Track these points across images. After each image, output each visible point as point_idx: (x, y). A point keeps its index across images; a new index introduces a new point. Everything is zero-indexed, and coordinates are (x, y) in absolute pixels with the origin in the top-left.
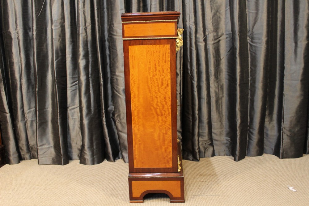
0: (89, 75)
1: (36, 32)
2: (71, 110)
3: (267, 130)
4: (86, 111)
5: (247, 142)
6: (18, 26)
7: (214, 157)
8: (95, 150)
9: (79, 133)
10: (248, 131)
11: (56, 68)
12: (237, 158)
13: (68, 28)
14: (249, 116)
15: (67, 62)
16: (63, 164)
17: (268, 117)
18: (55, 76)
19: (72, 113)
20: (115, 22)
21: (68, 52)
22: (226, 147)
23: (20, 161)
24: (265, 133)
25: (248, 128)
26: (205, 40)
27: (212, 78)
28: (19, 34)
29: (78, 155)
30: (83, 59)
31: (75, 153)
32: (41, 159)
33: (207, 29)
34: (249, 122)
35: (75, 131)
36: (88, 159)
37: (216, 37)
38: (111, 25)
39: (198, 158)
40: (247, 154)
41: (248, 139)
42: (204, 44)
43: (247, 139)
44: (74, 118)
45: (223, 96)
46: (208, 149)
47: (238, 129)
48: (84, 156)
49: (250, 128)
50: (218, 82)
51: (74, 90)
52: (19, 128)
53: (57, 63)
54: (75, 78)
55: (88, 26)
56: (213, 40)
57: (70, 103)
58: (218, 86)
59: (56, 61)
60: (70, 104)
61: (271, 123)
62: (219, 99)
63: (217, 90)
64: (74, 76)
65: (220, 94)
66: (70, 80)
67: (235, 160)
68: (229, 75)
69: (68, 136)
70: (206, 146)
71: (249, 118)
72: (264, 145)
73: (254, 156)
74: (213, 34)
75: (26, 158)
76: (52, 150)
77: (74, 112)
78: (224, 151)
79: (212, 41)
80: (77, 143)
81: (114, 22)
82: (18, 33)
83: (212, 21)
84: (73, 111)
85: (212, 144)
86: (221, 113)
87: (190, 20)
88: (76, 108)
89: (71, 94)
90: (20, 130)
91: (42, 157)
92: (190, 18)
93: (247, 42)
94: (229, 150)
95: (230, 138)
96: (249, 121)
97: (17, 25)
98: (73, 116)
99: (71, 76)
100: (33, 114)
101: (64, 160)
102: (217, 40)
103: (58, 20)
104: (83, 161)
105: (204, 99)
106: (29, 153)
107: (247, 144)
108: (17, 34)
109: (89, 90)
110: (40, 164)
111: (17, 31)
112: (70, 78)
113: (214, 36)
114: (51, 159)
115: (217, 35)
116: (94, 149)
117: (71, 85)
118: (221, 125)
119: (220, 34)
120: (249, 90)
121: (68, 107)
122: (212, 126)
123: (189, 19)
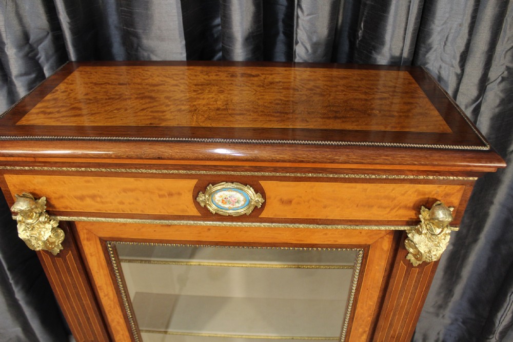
38: (131, 37)
55: (40, 42)
81: (140, 30)
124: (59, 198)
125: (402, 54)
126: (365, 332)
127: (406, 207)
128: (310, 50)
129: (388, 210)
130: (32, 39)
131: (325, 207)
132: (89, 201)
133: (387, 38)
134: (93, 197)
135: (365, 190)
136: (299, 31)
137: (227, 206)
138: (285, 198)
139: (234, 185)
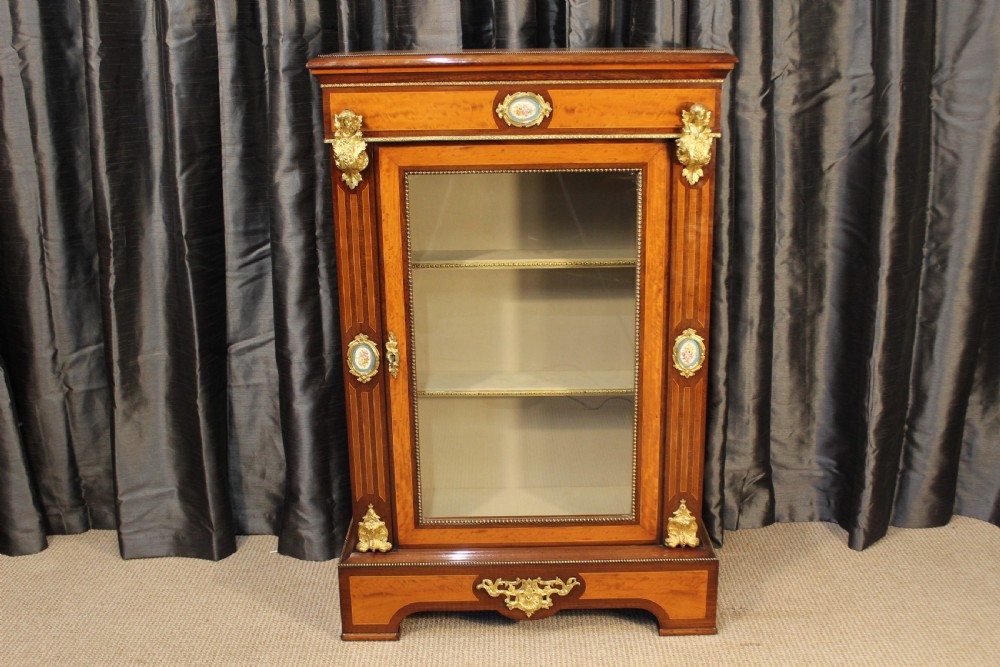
0: (315, 231)
1: (99, 60)
2: (241, 352)
3: (974, 433)
4: (304, 366)
5: (899, 476)
6: (23, 28)
7: (772, 526)
8: (336, 509)
9: (271, 439)
10: (904, 439)
11: (185, 203)
12: (860, 538)
13: (228, 40)
14: (911, 386)
15: (224, 172)
16: (216, 556)
17: (980, 387)
18: (184, 234)
19: (247, 365)
20: (421, 23)
21: (229, 135)
22: (818, 488)
23: (49, 538)
24: (963, 444)
25: (906, 427)
26: (768, 103)
27: (783, 244)
28: (29, 60)
29: (270, 518)
30: (290, 170)
31: (256, 508)
32: (133, 537)
33: (778, 57)
34: (909, 407)
35: (258, 430)
36: (310, 540)
37: (809, 90)
38: (404, 34)
39: (718, 537)
40: (896, 517)
41: (901, 466)
42: (761, 115)
43: (898, 464)
44: (254, 381)
45: (820, 310)
46: (752, 498)
47: (872, 438)
48: (297, 527)
49: (912, 428)
50: (803, 259)
51: (253, 280)
52: (39, 420)
53: (188, 182)
54: (256, 232)
55: (311, 37)
56: (796, 100)
57: (238, 328)
58: (805, 273)
59: (184, 176)
60: (236, 332)
61: (992, 408)
62: (804, 321)
63: (800, 289)
64: (252, 228)
65: (809, 301)
66: (236, 242)
67: (851, 544)
68: (847, 233)
69: (230, 447)
70: (745, 489)
71: (910, 390)
72: (958, 484)
73: (921, 527)
74: (801, 77)
75: (68, 525)
76: (174, 505)
77: (254, 361)
78: (808, 503)
79: (794, 103)
80: (263, 475)
81: (416, 24)
82: (21, 54)
83: (801, 26)
84: (248, 356)
85: (767, 483)
86: (807, 368)
87: (716, 24)
88: (262, 344)
89: (241, 294)
90: (43, 427)
91: (136, 532)
92: (716, 19)
93: (930, 111)
94: (829, 503)
95: (833, 458)
96: (910, 402)
97: (20, 23)
98: (247, 374)
99: (241, 228)
100: (93, 365)
101: (219, 542)
102: (812, 101)
103: (189, 9)
104: (291, 546)
105: (751, 323)
106: (80, 508)
107: (898, 482)
108: (20, 60)
109: (317, 287)
110: (126, 555)
111: (18, 47)
112: (236, 234)
113: (802, 86)
114: (171, 539)
115: (815, 79)
116: (333, 501)
117: (240, 262)
118: (803, 414)
119: (824, 75)
120: (920, 292)
121: (231, 344)
122: (772, 415)
123: (713, 20)
124: (373, 117)
125: (673, 39)
126: (660, 290)
127: (670, 113)
128: (583, 38)
129: (655, 116)
130: (305, 34)
131: (602, 114)
132: (401, 118)
133: (658, 23)
134: (406, 114)
135: (634, 96)
136: (572, 19)
137: (520, 117)
138: (569, 107)
139: (528, 94)
